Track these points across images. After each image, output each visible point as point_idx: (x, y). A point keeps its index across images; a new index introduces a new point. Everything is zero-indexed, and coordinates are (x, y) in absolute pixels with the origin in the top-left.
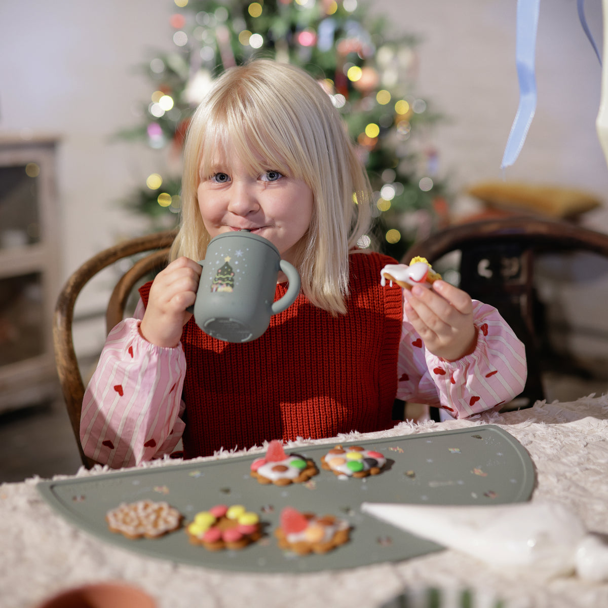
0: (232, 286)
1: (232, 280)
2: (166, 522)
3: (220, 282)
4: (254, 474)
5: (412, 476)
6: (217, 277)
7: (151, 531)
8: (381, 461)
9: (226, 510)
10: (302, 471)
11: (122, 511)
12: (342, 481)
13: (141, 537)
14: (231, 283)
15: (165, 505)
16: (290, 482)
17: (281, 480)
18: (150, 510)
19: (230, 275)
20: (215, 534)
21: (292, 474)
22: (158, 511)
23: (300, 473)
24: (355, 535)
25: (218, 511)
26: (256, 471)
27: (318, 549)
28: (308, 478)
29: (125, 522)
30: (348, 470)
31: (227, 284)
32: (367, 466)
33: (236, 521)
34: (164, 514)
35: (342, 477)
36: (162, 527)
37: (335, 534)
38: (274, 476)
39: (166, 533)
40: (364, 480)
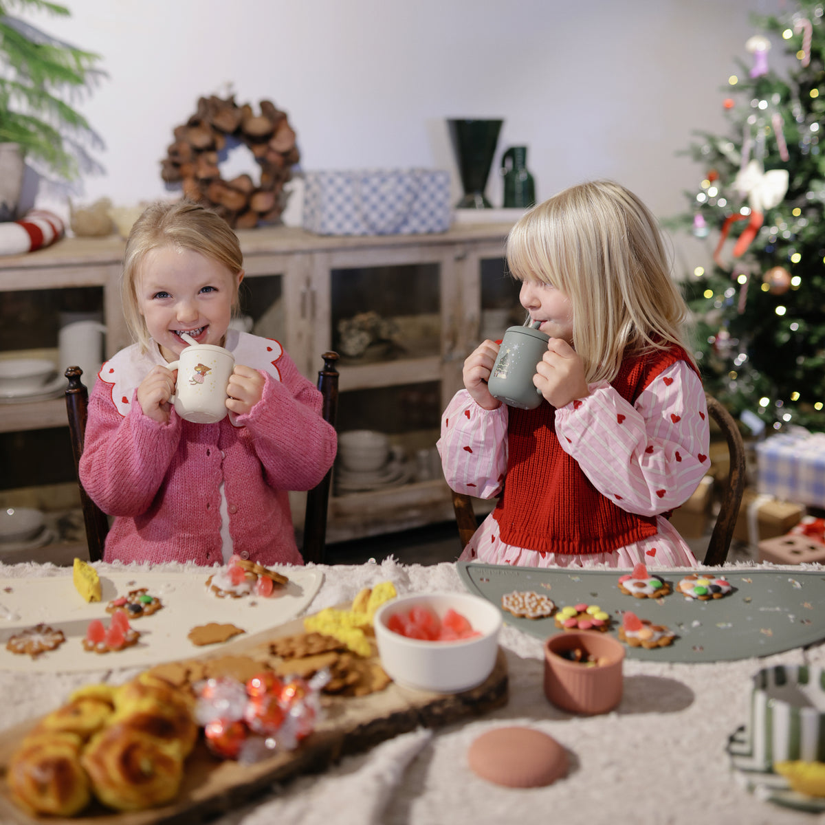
2: (543, 609)
4: (620, 586)
5: (748, 602)
7: (531, 614)
8: (725, 589)
9: (587, 607)
10: (658, 589)
11: (514, 596)
12: (688, 602)
13: (523, 616)
15: (545, 598)
16: (646, 597)
17: (638, 593)
18: (533, 599)
20: (573, 622)
21: (648, 590)
22: (538, 602)
23: (655, 592)
24: (677, 643)
25: (579, 608)
26: (621, 584)
27: (645, 645)
28: (661, 596)
29: (513, 604)
30: (694, 593)
32: (710, 591)
33: (592, 616)
34: (543, 603)
35: (688, 599)
36: (539, 612)
37: (661, 638)
38: (634, 590)
39: (541, 617)
40: (706, 602)
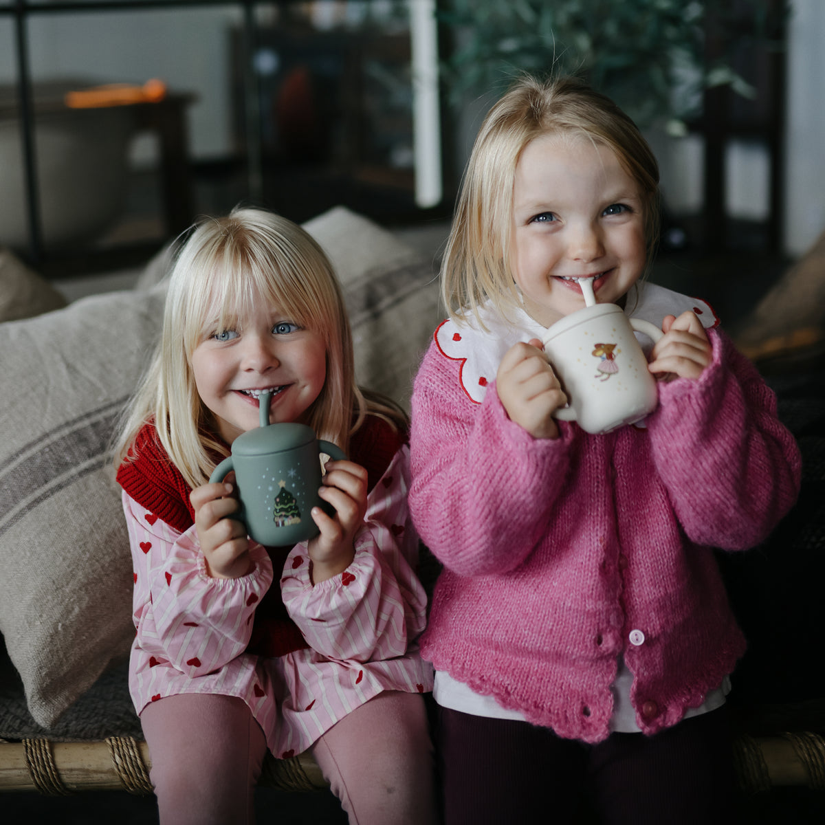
0: (299, 515)
1: (296, 508)
3: (283, 513)
6: (278, 508)
14: (296, 512)
19: (292, 502)
31: (293, 515)
